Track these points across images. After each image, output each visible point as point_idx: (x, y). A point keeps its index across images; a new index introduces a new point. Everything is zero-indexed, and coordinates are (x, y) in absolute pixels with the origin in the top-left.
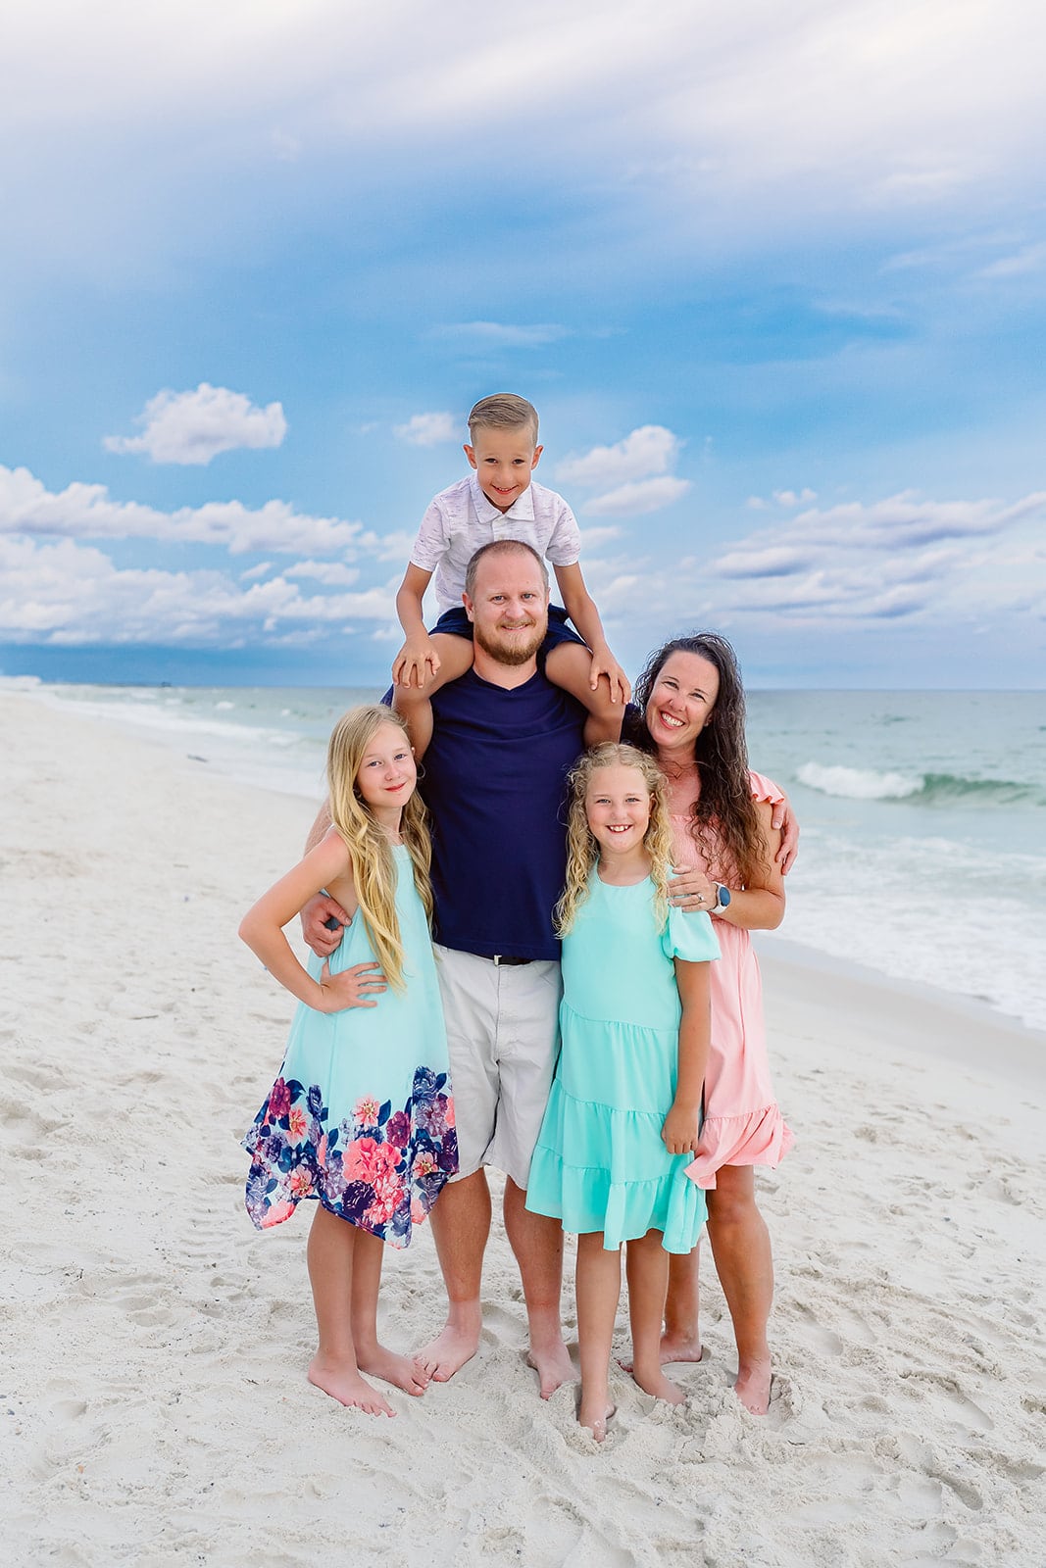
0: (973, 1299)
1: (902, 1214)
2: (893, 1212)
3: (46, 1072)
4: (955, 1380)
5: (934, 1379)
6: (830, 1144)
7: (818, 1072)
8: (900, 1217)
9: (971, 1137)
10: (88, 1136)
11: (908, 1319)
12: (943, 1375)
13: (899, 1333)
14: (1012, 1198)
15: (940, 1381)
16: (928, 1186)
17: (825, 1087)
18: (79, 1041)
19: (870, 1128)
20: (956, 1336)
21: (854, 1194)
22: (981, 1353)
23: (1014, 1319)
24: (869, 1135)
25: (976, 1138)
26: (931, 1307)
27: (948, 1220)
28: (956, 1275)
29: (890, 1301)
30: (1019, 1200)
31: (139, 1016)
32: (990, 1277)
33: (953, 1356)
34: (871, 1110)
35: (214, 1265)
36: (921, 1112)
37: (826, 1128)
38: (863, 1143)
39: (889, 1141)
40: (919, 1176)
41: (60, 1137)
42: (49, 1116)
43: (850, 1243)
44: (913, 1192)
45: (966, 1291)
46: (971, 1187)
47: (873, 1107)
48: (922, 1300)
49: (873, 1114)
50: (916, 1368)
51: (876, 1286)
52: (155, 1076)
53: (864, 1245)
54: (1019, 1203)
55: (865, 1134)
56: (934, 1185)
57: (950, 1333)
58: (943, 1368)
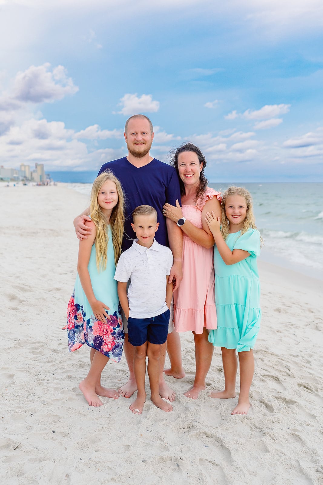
0: (294, 356)
1: (280, 332)
2: (278, 332)
3: (26, 287)
4: (277, 377)
5: (272, 377)
6: (265, 313)
7: (270, 293)
8: (280, 333)
9: (312, 312)
10: (32, 304)
11: (269, 361)
12: (275, 376)
13: (265, 364)
14: (318, 329)
15: (273, 377)
16: (292, 325)
17: (270, 297)
18: (40, 280)
19: (279, 308)
20: (283, 365)
21: (267, 326)
22: (290, 371)
23: (304, 362)
24: (279, 310)
25: (314, 312)
26: (279, 358)
27: (294, 334)
28: (290, 349)
29: (266, 356)
30: (320, 329)
31: (61, 273)
32: (302, 350)
33: (281, 371)
34: (283, 304)
35: (60, 340)
36: (299, 305)
37: (267, 309)
38: (277, 313)
39: (285, 312)
40: (290, 322)
41: (24, 304)
42: (22, 299)
43: (260, 340)
44: (286, 326)
45: (292, 354)
46: (307, 325)
47: (284, 303)
48: (277, 356)
49: (283, 305)
50: (267, 373)
51: (263, 351)
52: (59, 289)
53: (264, 340)
54: (320, 331)
55: (278, 310)
56: (294, 325)
57: (281, 365)
58: (275, 373)
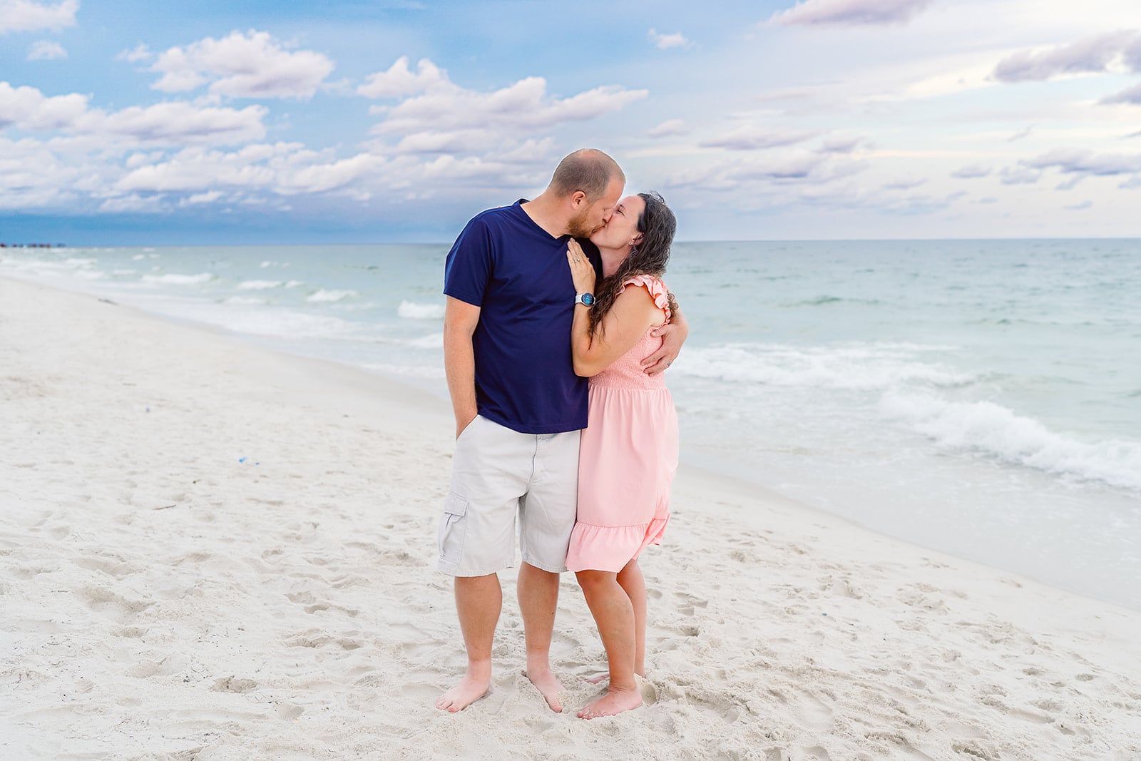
0: (873, 672)
1: (794, 614)
2: (788, 613)
3: (113, 561)
4: (901, 735)
5: (888, 737)
6: (716, 565)
7: (677, 513)
8: (793, 616)
9: (802, 552)
10: (174, 612)
11: (847, 693)
12: (893, 733)
13: (847, 705)
14: (854, 594)
15: (891, 738)
16: (797, 591)
17: (688, 524)
18: (123, 532)
19: (739, 552)
20: (884, 702)
21: (754, 602)
22: (906, 714)
23: (909, 684)
24: (739, 557)
25: (806, 553)
26: (854, 682)
27: (825, 615)
28: (853, 655)
29: (824, 681)
31: (161, 507)
32: (876, 655)
33: (887, 718)
34: (729, 538)
36: (761, 537)
37: (708, 555)
39: (753, 560)
40: (788, 584)
41: (150, 615)
42: (133, 598)
43: (775, 640)
44: (791, 597)
45: (868, 667)
46: (825, 589)
47: (728, 536)
48: (846, 677)
49: (730, 541)
50: (872, 730)
51: (812, 670)
52: (202, 556)
53: (785, 640)
54: (860, 598)
55: (735, 556)
56: (801, 589)
57: (879, 700)
58: (889, 728)
